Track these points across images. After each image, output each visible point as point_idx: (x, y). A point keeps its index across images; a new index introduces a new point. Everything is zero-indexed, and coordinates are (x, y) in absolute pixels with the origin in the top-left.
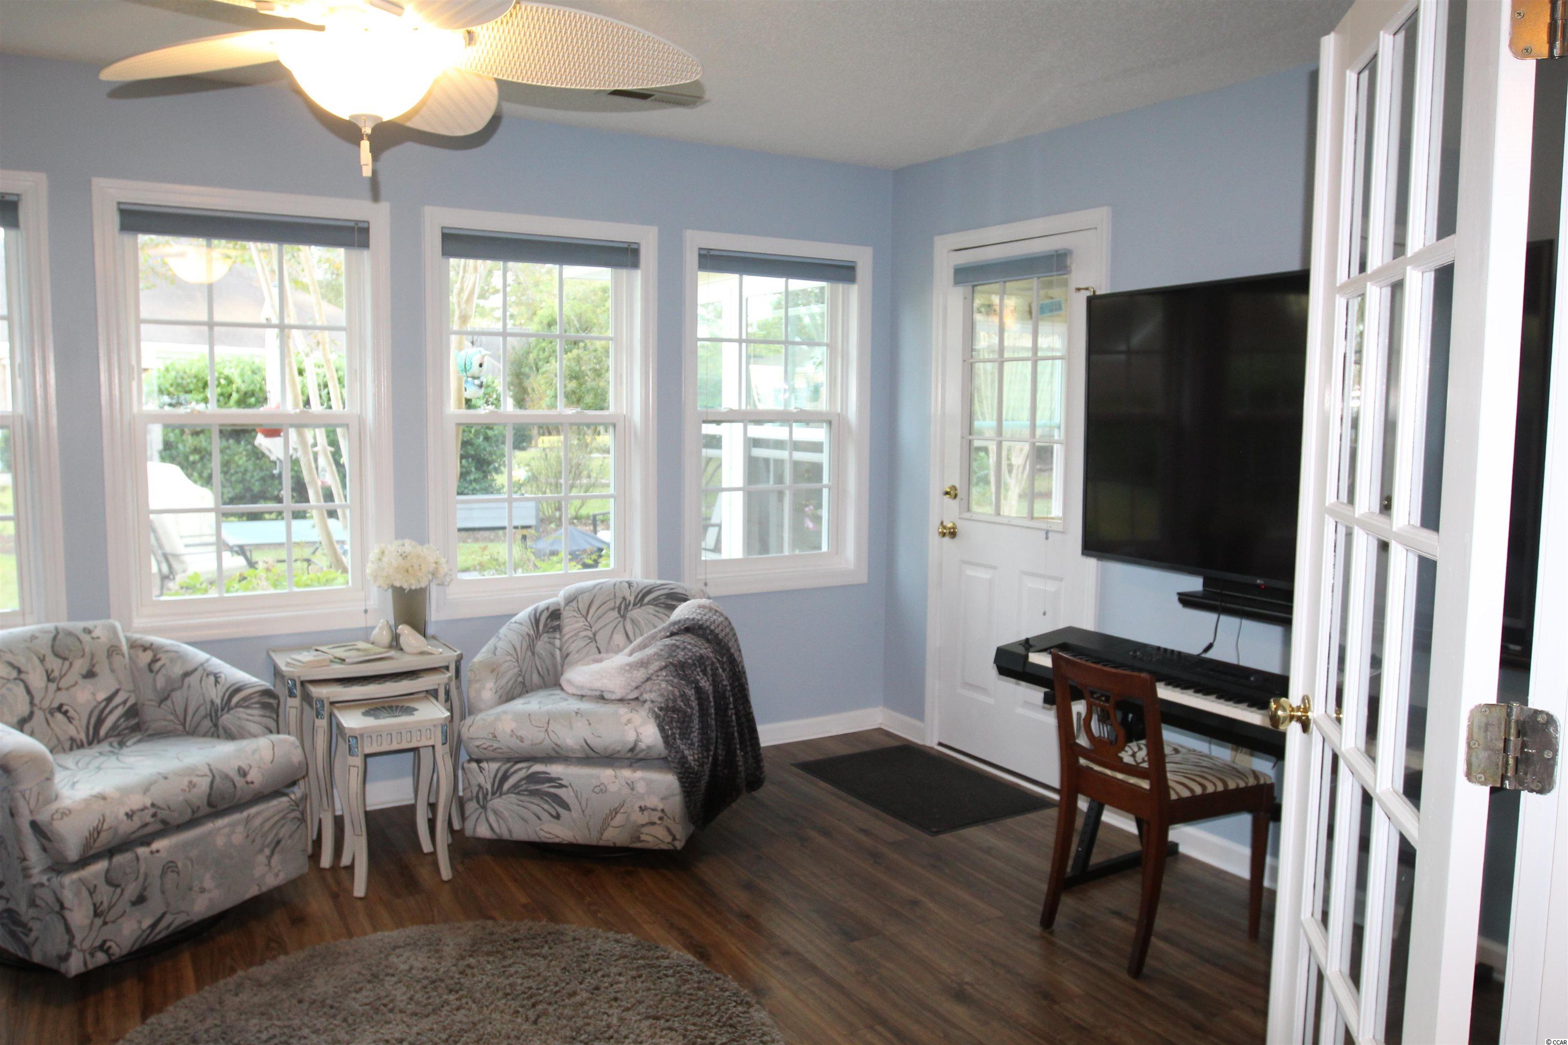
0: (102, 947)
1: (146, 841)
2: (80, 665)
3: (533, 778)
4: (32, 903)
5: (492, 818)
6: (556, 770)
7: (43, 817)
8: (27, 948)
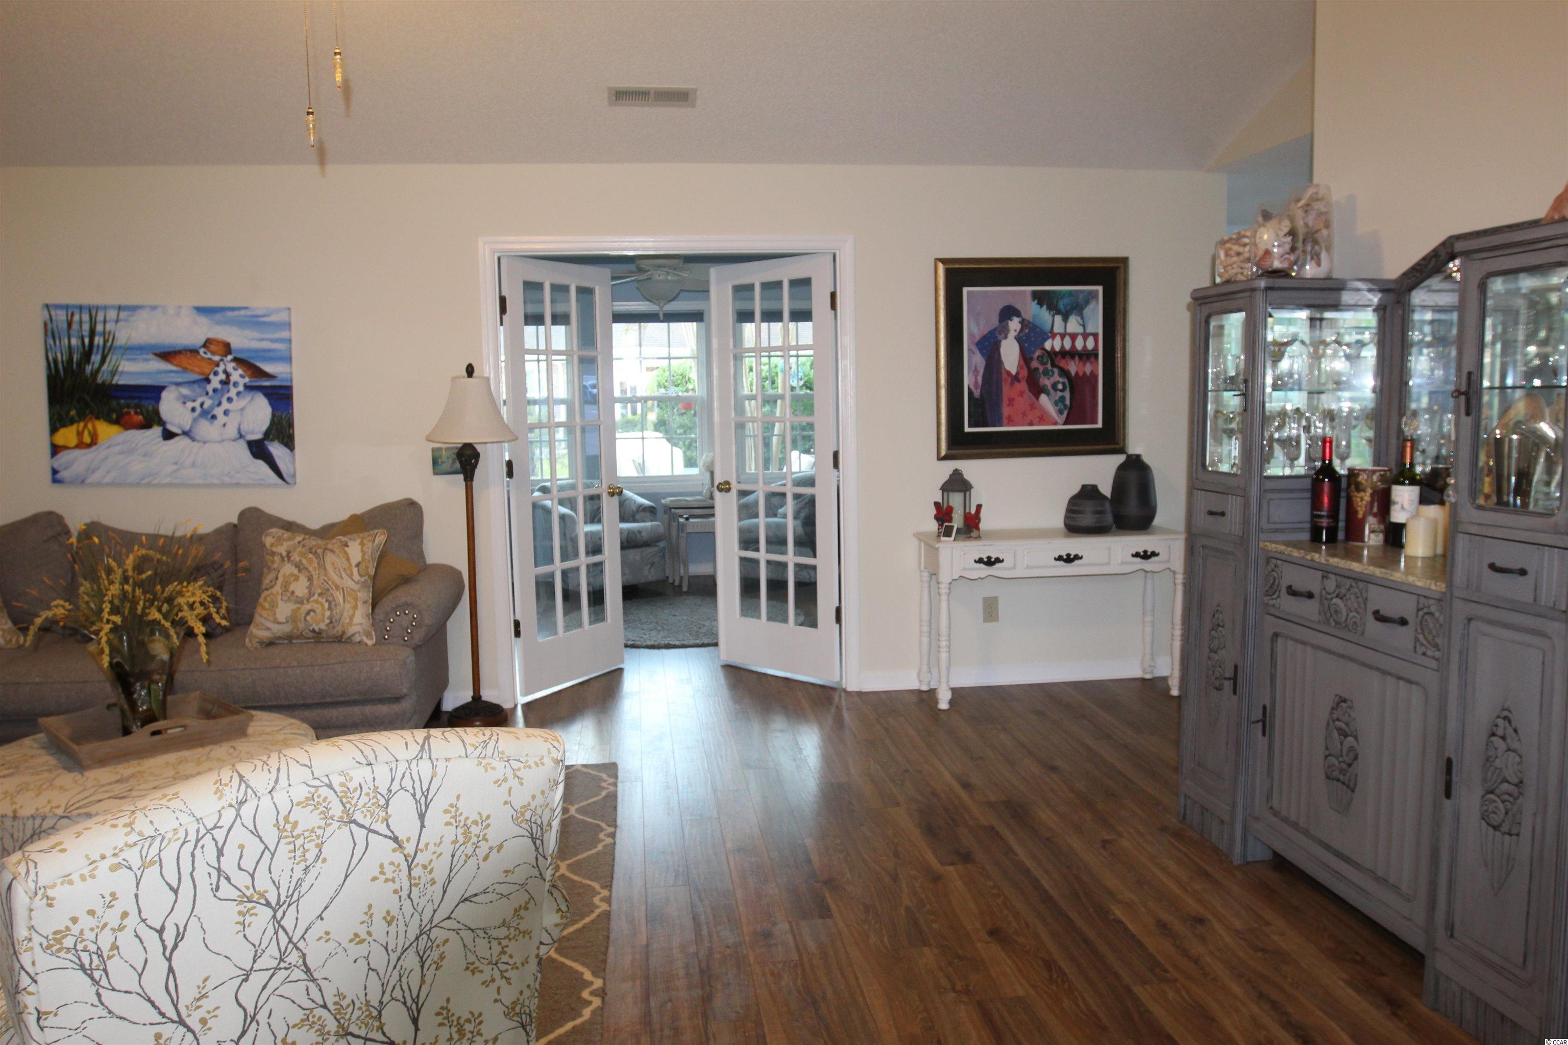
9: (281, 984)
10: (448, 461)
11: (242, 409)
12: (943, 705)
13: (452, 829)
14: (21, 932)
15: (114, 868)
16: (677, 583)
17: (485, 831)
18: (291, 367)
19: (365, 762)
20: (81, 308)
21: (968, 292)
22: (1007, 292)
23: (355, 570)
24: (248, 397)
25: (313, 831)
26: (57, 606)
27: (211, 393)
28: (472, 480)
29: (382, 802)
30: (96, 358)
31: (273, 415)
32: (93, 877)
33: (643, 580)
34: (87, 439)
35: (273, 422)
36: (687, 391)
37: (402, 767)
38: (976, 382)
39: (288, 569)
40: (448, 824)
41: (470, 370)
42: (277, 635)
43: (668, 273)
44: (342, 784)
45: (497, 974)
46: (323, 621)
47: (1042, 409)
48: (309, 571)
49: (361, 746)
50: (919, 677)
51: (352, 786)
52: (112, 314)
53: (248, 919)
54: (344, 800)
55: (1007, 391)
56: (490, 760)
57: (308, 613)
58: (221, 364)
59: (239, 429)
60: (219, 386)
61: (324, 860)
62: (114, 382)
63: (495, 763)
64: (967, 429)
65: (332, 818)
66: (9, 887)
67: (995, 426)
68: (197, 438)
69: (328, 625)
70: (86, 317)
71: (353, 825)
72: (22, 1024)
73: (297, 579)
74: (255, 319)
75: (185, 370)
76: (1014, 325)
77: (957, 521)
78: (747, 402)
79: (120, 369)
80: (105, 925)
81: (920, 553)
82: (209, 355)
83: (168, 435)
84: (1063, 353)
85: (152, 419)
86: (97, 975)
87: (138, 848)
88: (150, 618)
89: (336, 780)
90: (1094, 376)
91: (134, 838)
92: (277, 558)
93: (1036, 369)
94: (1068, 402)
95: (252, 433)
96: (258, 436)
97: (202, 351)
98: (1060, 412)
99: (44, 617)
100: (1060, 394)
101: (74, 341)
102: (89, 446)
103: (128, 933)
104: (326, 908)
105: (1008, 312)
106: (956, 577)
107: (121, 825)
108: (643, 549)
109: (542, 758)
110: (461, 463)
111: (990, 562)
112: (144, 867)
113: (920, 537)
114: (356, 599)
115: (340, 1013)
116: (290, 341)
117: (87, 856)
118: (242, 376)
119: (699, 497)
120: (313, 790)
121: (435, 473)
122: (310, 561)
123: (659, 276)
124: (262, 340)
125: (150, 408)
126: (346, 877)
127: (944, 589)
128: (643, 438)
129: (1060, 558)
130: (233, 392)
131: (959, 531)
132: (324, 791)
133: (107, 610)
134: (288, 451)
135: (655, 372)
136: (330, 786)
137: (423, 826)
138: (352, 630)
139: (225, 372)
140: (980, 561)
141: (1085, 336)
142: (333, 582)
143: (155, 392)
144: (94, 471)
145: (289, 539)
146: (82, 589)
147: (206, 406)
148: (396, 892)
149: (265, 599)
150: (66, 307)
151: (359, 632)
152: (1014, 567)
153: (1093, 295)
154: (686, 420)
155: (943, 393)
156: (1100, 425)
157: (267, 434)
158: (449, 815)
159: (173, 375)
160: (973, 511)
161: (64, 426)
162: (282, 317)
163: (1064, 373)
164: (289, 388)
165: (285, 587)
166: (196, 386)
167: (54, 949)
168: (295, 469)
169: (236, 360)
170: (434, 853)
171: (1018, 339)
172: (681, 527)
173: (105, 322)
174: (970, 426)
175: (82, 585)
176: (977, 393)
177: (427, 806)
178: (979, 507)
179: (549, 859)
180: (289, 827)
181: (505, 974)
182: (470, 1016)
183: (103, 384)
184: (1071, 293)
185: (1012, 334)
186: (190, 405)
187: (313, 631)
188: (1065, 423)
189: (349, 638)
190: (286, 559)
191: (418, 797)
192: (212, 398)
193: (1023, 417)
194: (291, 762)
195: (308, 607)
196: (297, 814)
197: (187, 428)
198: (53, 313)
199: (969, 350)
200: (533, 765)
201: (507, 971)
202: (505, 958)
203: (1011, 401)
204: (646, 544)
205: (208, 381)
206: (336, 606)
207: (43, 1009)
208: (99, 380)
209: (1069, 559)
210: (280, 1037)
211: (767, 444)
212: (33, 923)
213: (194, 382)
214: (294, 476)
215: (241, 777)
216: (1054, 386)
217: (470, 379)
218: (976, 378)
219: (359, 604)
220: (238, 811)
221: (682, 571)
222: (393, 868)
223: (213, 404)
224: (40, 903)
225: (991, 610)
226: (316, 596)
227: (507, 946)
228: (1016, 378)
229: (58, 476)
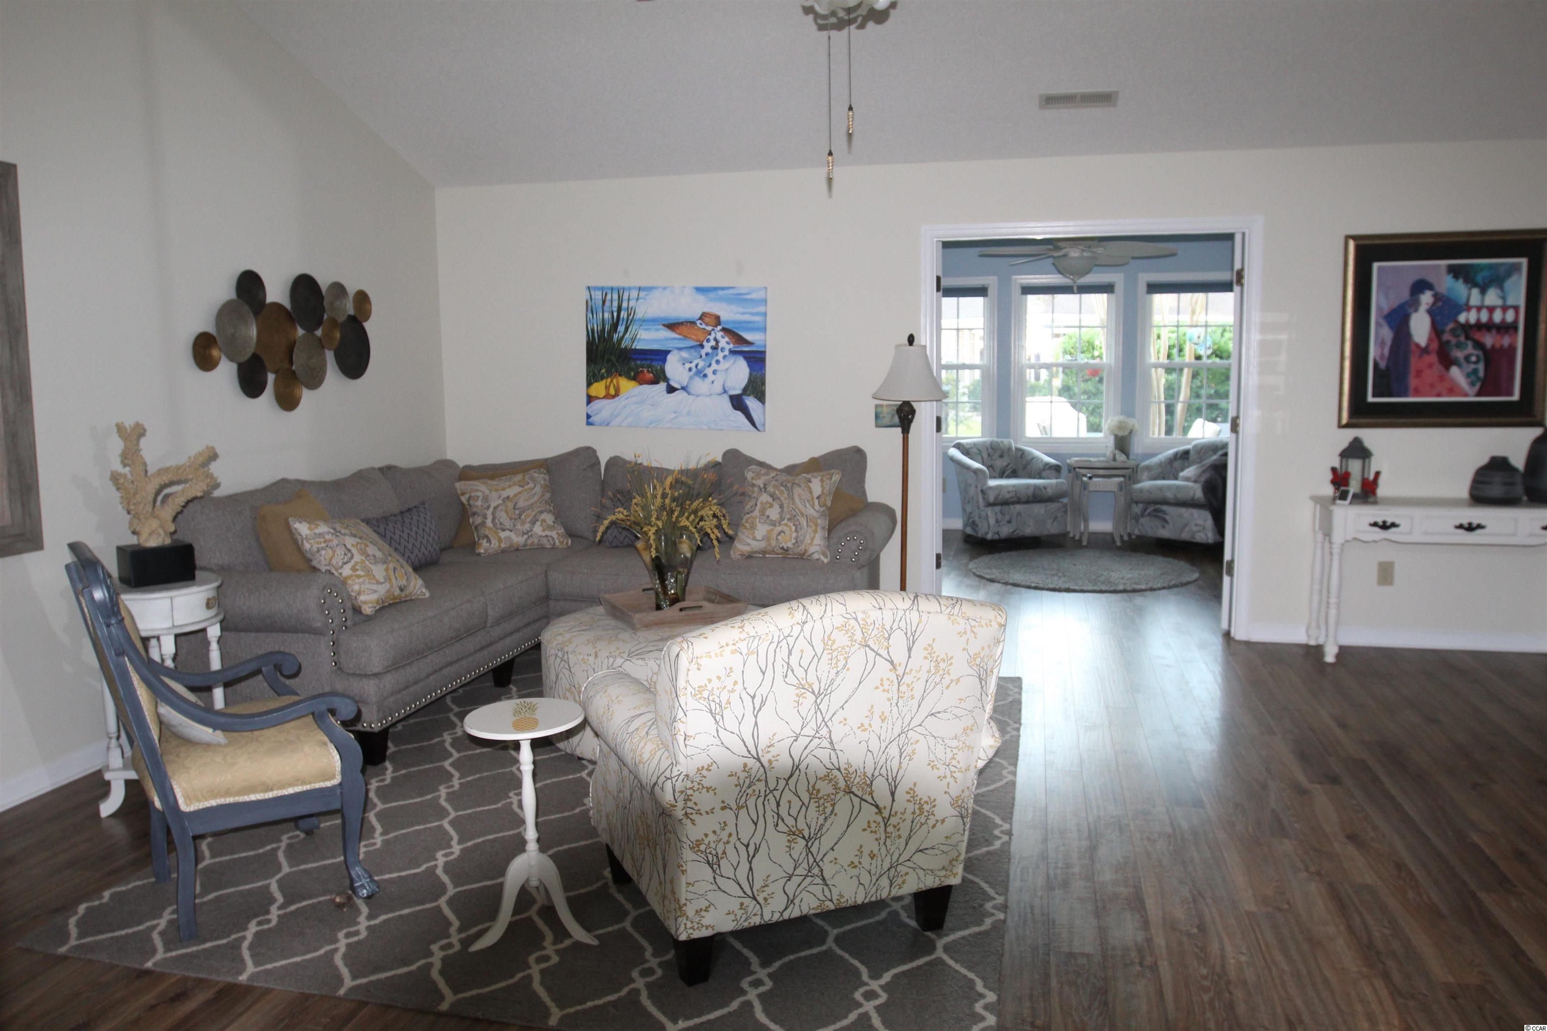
0: (998, 533)
1: (1013, 503)
2: (998, 453)
3: (1156, 510)
4: (980, 517)
5: (1140, 526)
6: (1165, 508)
7: (984, 488)
8: (977, 532)
9: (816, 748)
10: (889, 414)
11: (727, 370)
12: (1330, 658)
13: (928, 662)
14: (681, 683)
15: (733, 652)
16: (1077, 538)
17: (949, 668)
18: (766, 335)
19: (878, 607)
20: (612, 289)
21: (1380, 268)
22: (1423, 267)
23: (816, 501)
24: (732, 359)
25: (843, 648)
26: (619, 512)
27: (704, 356)
28: (908, 432)
29: (886, 635)
30: (621, 329)
31: (751, 374)
32: (721, 655)
33: (1046, 533)
34: (612, 392)
35: (750, 381)
36: (1093, 357)
37: (901, 613)
38: (1382, 355)
39: (765, 498)
40: (926, 658)
41: (911, 340)
42: (755, 549)
43: (1083, 251)
44: (863, 620)
45: (948, 774)
46: (791, 541)
47: (1452, 380)
48: (781, 500)
49: (875, 596)
50: (1307, 631)
51: (869, 621)
52: (634, 294)
53: (801, 700)
54: (864, 630)
55: (1414, 363)
56: (956, 618)
57: (779, 534)
58: (713, 332)
59: (724, 386)
60: (710, 351)
61: (848, 669)
62: (633, 347)
63: (960, 620)
64: (1370, 399)
65: (855, 641)
66: (678, 655)
67: (1400, 396)
68: (692, 392)
69: (794, 544)
70: (615, 296)
71: (867, 648)
72: (675, 742)
73: (771, 506)
74: (739, 297)
75: (686, 337)
76: (1426, 298)
77: (1354, 487)
78: (1153, 370)
79: (638, 337)
80: (725, 687)
81: (1315, 516)
82: (704, 326)
83: (671, 390)
84: (1479, 326)
85: (659, 377)
86: (718, 717)
87: (746, 642)
88: (682, 524)
89: (860, 616)
90: (1512, 349)
91: (744, 635)
92: (756, 489)
93: (1448, 342)
94: (1481, 373)
95: (734, 389)
96: (738, 392)
97: (698, 322)
98: (1472, 384)
99: (610, 520)
100: (1472, 366)
101: (606, 315)
102: (613, 397)
103: (736, 695)
104: (846, 702)
105: (1420, 286)
106: (1349, 538)
107: (737, 627)
108: (1048, 504)
109: (991, 621)
110: (900, 417)
111: (1385, 526)
112: (748, 654)
113: (1317, 500)
114: (816, 525)
115: (847, 777)
116: (765, 314)
117: (719, 642)
118: (728, 343)
119: (1102, 459)
120: (846, 620)
121: (877, 426)
122: (782, 492)
123: (1074, 253)
124: (745, 313)
125: (659, 368)
126: (860, 683)
127: (1336, 549)
128: (1051, 402)
129: (1461, 527)
130: (720, 356)
131: (1355, 496)
132: (853, 622)
133: (655, 516)
134: (761, 404)
135: (1062, 339)
136: (856, 619)
137: (909, 657)
138: (812, 550)
139: (715, 339)
140: (1375, 524)
141: (1505, 309)
142: (799, 510)
143: (662, 355)
144: (616, 417)
145: (766, 474)
146: (634, 501)
147: (699, 367)
148: (889, 700)
149: (747, 522)
150: (602, 289)
151: (817, 551)
152: (1410, 533)
153: (1516, 268)
154: (1090, 386)
155: (1347, 364)
156: (1516, 397)
157: (745, 391)
158: (927, 652)
159: (676, 341)
160: (1372, 477)
161: (596, 381)
162: (761, 295)
163: (1479, 345)
164: (764, 353)
165: (763, 512)
166: (693, 350)
167: (698, 697)
168: (765, 420)
169: (724, 330)
170: (915, 677)
171: (1430, 312)
172: (1085, 486)
173: (629, 300)
174: (1374, 395)
175: (635, 498)
176: (1383, 365)
177: (914, 643)
178: (1377, 474)
179: (990, 696)
180: (830, 642)
181: (953, 774)
182: (928, 800)
183: (626, 348)
184: (1491, 266)
185: (1423, 308)
186: (688, 366)
187: (783, 548)
188: (1479, 394)
189: (809, 556)
190: (763, 490)
191: (908, 636)
192: (704, 360)
193: (1431, 389)
194: (833, 600)
195: (779, 529)
196: (836, 635)
197: (685, 384)
198: (592, 293)
199: (1377, 324)
200: (984, 625)
201: (955, 772)
202: (954, 763)
203: (1419, 373)
204: (1050, 499)
205: (702, 346)
206: (801, 529)
207: (688, 734)
208: (623, 346)
209: (1470, 528)
210: (812, 783)
211: (1170, 410)
212: (689, 678)
213: (692, 347)
214: (764, 425)
215: (804, 607)
216: (1467, 358)
217: (911, 347)
218: (1383, 350)
219: (819, 528)
220: (802, 627)
221: (1082, 528)
222: (888, 683)
223: (705, 365)
224: (694, 667)
225: (1386, 574)
226: (786, 521)
227: (956, 754)
228: (1425, 351)
229: (590, 420)
